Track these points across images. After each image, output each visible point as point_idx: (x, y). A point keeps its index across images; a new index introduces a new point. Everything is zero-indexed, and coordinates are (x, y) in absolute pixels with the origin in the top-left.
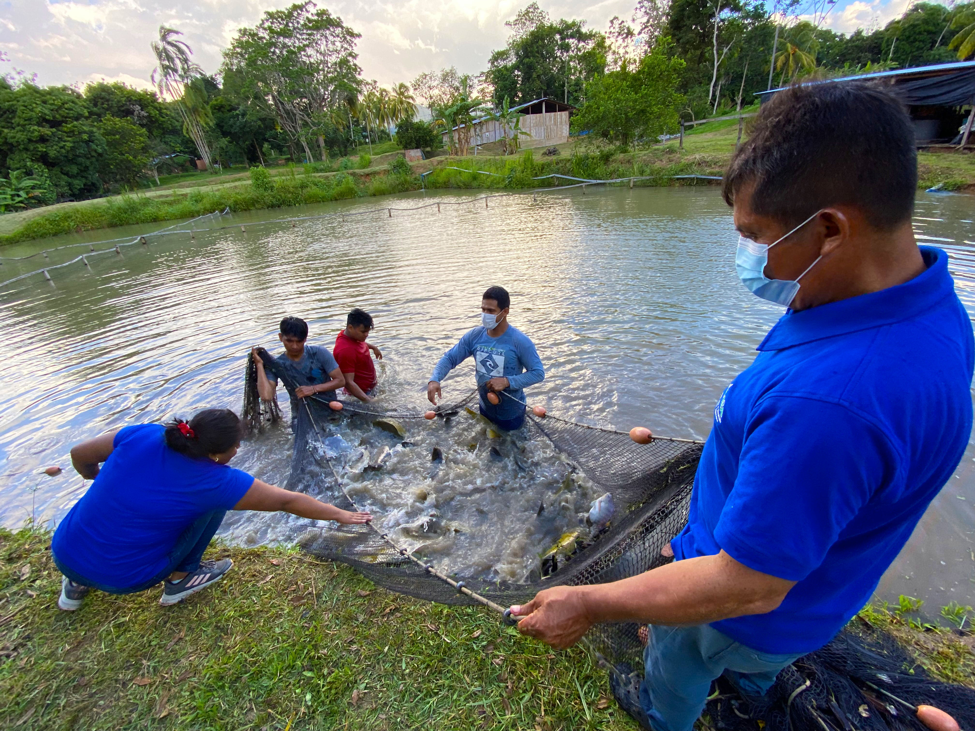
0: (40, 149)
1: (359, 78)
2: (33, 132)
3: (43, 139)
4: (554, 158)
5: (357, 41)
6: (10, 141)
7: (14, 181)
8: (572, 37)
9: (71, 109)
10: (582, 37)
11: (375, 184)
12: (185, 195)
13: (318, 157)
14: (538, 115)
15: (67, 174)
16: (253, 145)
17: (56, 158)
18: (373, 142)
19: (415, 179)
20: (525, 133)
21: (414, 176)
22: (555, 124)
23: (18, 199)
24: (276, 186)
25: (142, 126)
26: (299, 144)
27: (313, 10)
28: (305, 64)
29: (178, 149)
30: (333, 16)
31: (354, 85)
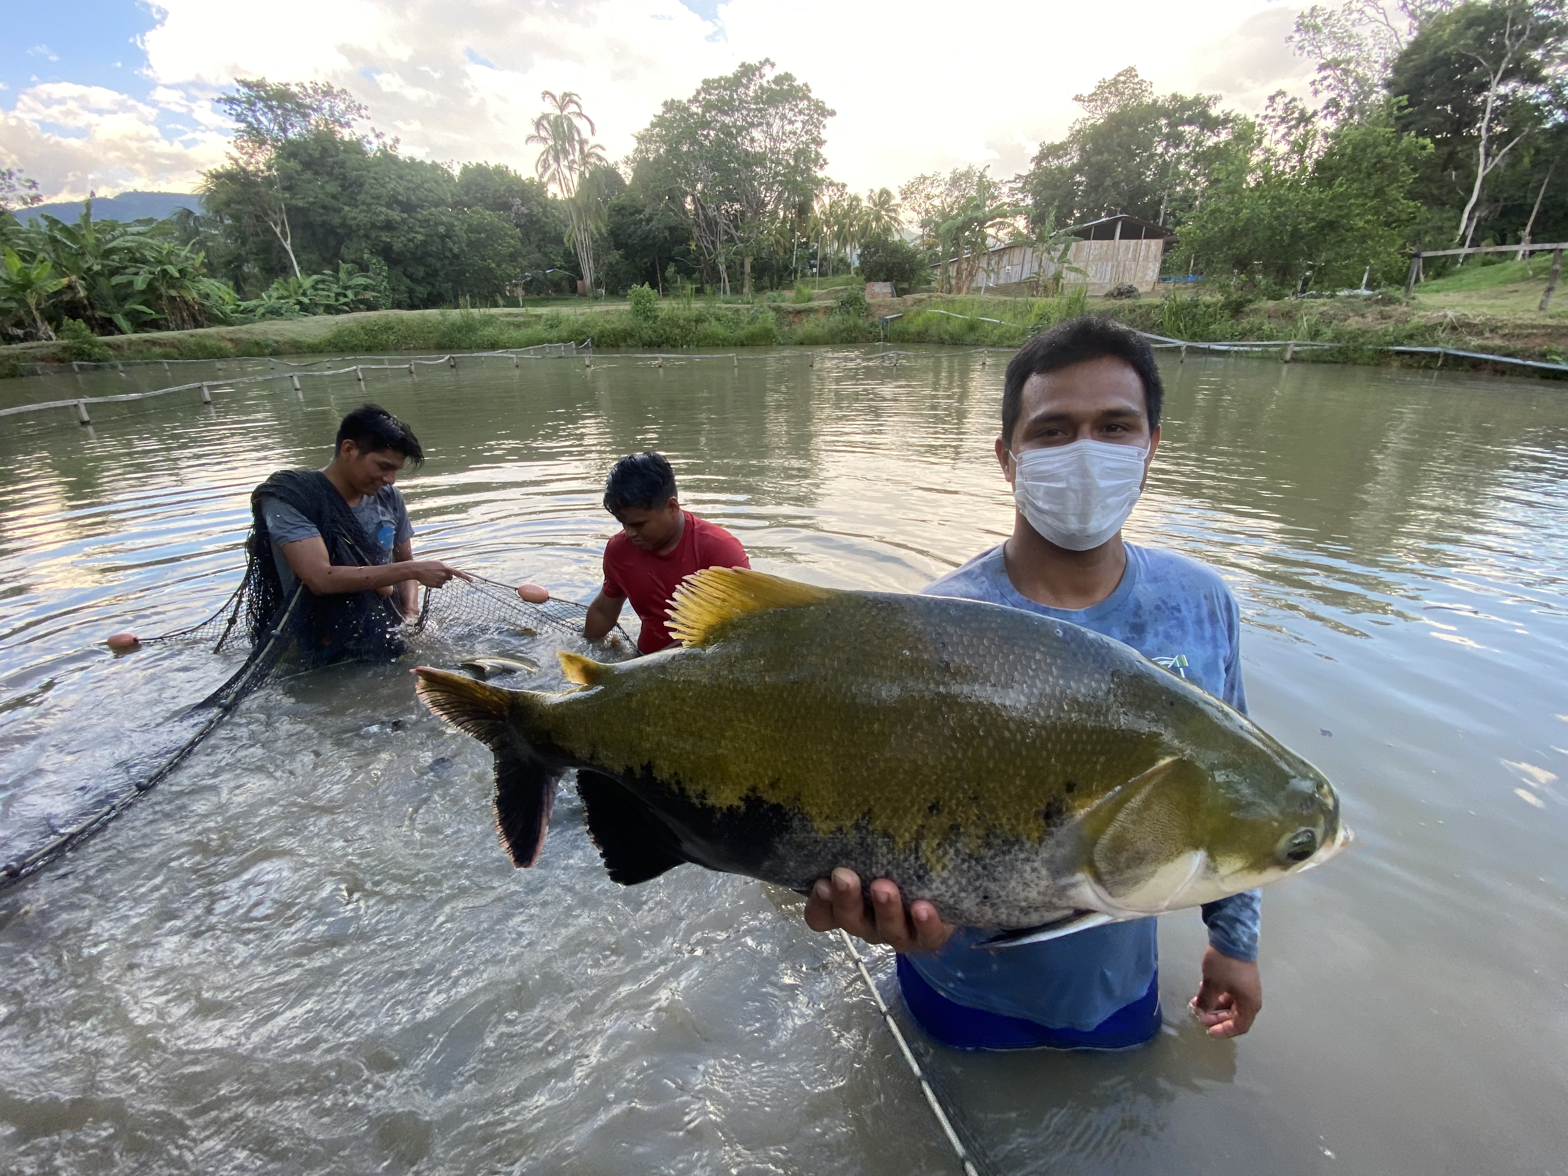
0: (384, 238)
1: (820, 174)
2: (378, 215)
3: (389, 226)
4: (1127, 302)
5: (828, 121)
6: (350, 222)
7: (342, 275)
8: (1190, 122)
9: (430, 191)
10: (1211, 124)
11: (807, 326)
12: (539, 317)
13: (737, 290)
14: (1106, 242)
15: (410, 277)
16: (653, 265)
17: (401, 253)
18: (822, 274)
19: (872, 325)
20: (1076, 270)
21: (871, 320)
22: (1135, 259)
23: (343, 300)
24: (662, 315)
25: (517, 226)
26: (714, 269)
27: (770, 74)
28: (747, 153)
29: (558, 264)
30: (799, 82)
31: (810, 186)
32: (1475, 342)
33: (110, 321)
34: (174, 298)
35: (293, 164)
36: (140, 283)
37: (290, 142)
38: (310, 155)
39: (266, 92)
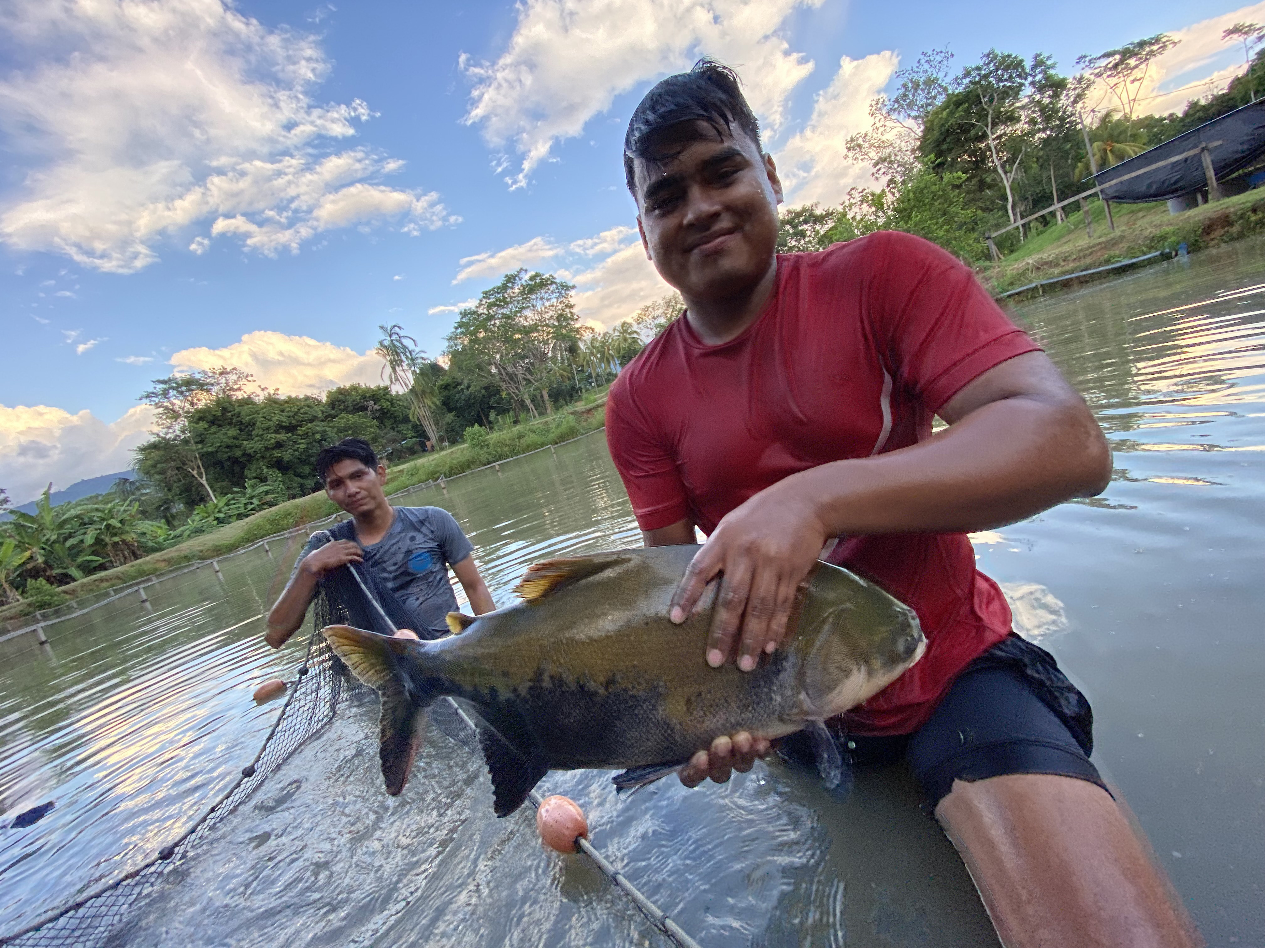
0: (276, 455)
1: (577, 325)
2: (270, 441)
3: (279, 445)
5: (572, 293)
6: (249, 451)
7: (249, 490)
9: (305, 414)
10: (819, 219)
12: (402, 471)
13: (542, 413)
15: (300, 476)
16: (478, 414)
17: (290, 461)
18: (598, 386)
23: (250, 507)
24: (492, 442)
25: (373, 419)
26: (522, 403)
27: (526, 277)
28: (525, 327)
29: (410, 436)
30: (547, 276)
31: (573, 334)
32: (1057, 271)
33: (67, 575)
34: (117, 543)
35: (203, 425)
36: (89, 539)
37: (198, 411)
38: (214, 416)
39: (176, 383)
